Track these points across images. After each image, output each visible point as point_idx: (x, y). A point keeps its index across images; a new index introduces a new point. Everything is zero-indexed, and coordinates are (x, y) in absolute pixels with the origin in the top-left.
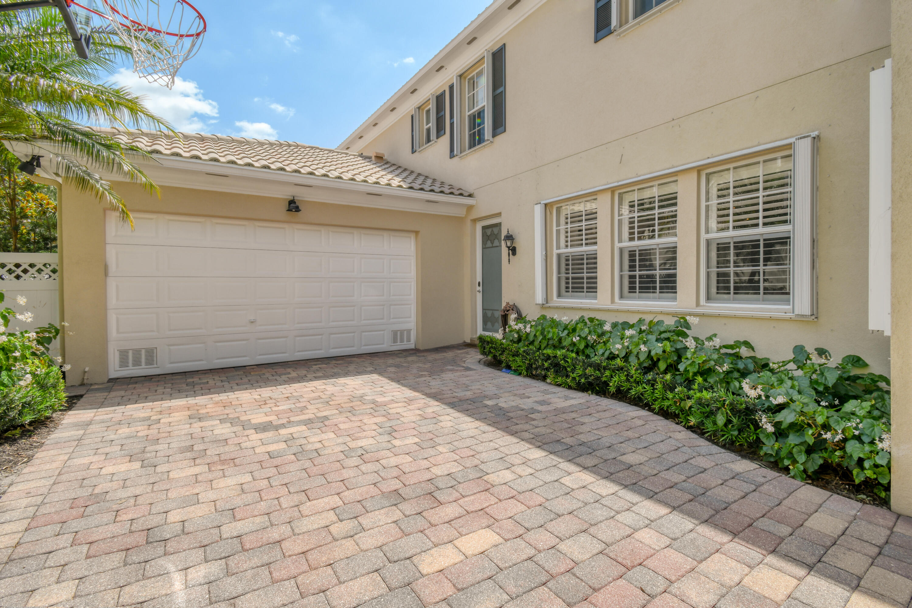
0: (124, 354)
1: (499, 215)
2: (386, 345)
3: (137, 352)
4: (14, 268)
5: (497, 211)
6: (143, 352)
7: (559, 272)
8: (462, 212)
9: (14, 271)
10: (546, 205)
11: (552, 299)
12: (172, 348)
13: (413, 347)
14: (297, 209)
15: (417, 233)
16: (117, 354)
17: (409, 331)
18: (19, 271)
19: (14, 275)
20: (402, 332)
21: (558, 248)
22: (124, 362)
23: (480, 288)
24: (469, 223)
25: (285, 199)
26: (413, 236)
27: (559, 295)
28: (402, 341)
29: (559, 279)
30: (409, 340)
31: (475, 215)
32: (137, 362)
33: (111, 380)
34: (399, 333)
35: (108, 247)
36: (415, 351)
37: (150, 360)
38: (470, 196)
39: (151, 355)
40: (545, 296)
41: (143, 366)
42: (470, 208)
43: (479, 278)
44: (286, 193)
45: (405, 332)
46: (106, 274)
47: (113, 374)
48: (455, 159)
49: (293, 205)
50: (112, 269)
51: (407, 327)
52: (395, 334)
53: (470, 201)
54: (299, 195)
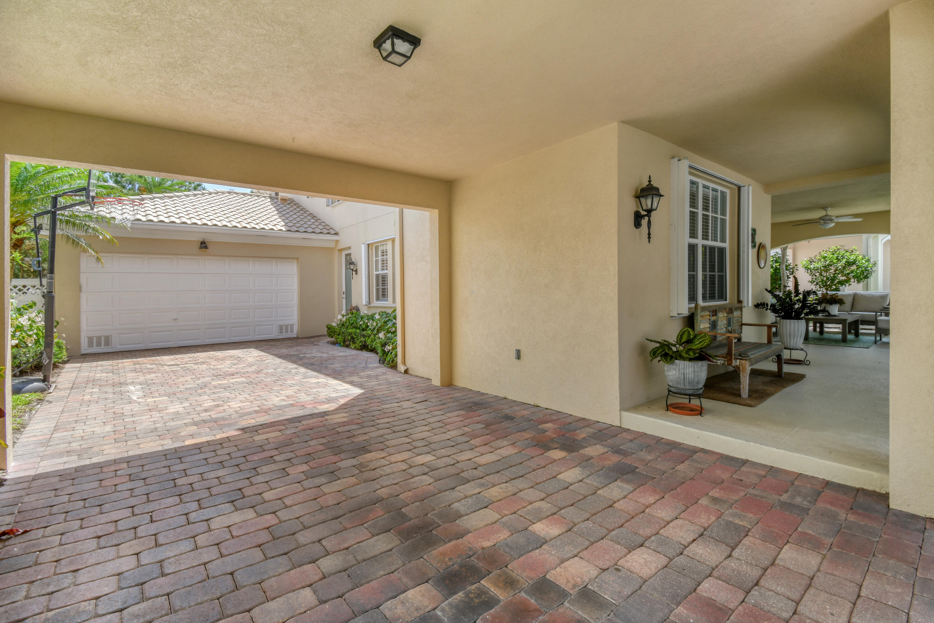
0: (90, 340)
1: (349, 248)
2: (275, 335)
3: (99, 338)
4: (22, 288)
5: (349, 246)
6: (103, 338)
7: (377, 285)
8: (332, 245)
9: (22, 290)
10: (368, 245)
11: (373, 302)
12: (121, 335)
13: (295, 336)
14: (206, 247)
15: (298, 259)
16: (86, 340)
17: (292, 326)
18: (25, 290)
19: (22, 292)
20: (287, 326)
21: (377, 270)
22: (90, 344)
23: (344, 296)
24: (336, 253)
25: (197, 241)
26: (295, 261)
27: (378, 299)
28: (287, 332)
29: (377, 290)
30: (292, 331)
31: (341, 246)
32: (99, 344)
33: (82, 355)
34: (284, 327)
35: (81, 275)
36: (297, 338)
37: (107, 343)
38: (336, 234)
39: (108, 340)
40: (367, 300)
41: (103, 347)
42: (337, 241)
43: (344, 290)
44: (200, 238)
45: (289, 326)
46: (80, 291)
47: (83, 351)
48: (329, 208)
49: (204, 245)
50: (84, 287)
51: (290, 322)
52: (281, 327)
53: (335, 238)
54: (208, 238)
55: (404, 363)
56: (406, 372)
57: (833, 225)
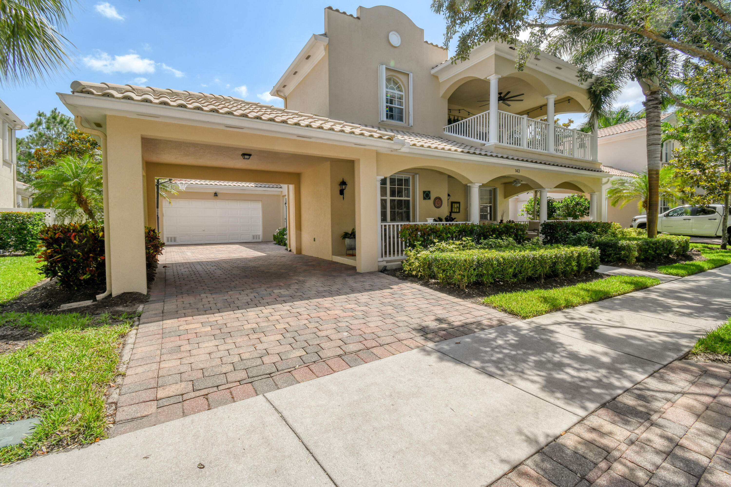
0: (168, 238)
2: (250, 240)
3: (171, 238)
6: (173, 238)
8: (280, 193)
12: (181, 237)
14: (217, 196)
16: (166, 238)
17: (259, 236)
20: (256, 236)
22: (168, 241)
25: (213, 192)
26: (260, 202)
28: (256, 238)
30: (259, 238)
31: (283, 194)
32: (171, 241)
35: (163, 209)
36: (262, 242)
37: (175, 241)
38: (281, 188)
39: (175, 239)
41: (173, 242)
42: (282, 192)
47: (165, 244)
49: (216, 194)
50: (164, 215)
51: (259, 234)
52: (254, 236)
53: (280, 190)
54: (218, 191)
55: (290, 247)
56: (290, 251)
57: (520, 185)
